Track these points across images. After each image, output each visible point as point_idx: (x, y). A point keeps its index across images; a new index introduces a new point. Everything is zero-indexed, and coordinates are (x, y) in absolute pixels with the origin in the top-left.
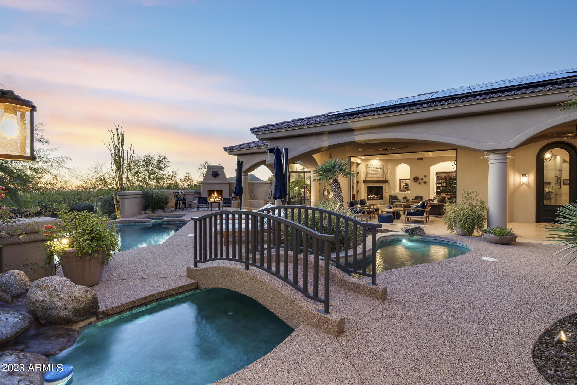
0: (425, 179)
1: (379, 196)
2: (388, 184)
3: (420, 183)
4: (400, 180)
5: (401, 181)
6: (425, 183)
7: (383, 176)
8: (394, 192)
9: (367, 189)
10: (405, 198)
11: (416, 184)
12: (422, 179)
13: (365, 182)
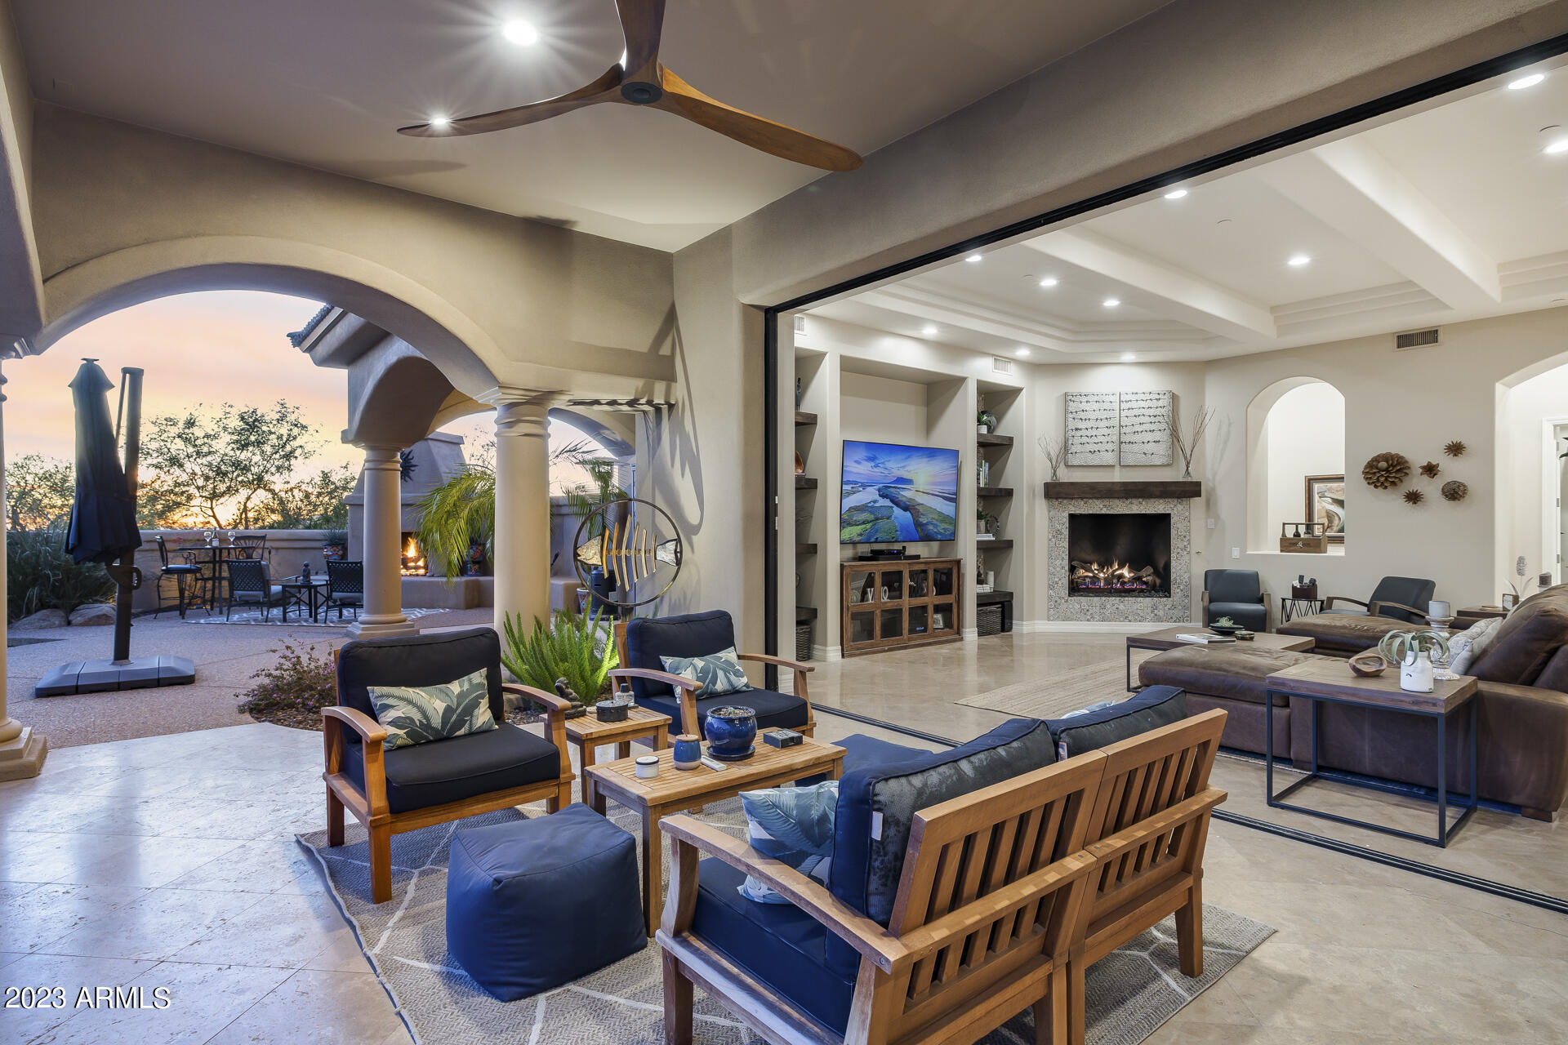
0: (1453, 470)
1: (1147, 575)
2: (1208, 504)
3: (1414, 498)
4: (1310, 481)
5: (1317, 487)
6: (1454, 493)
7: (1173, 456)
8: (1243, 549)
9: (1066, 532)
10: (1305, 592)
11: (1390, 502)
12: (1430, 470)
13: (1055, 492)
